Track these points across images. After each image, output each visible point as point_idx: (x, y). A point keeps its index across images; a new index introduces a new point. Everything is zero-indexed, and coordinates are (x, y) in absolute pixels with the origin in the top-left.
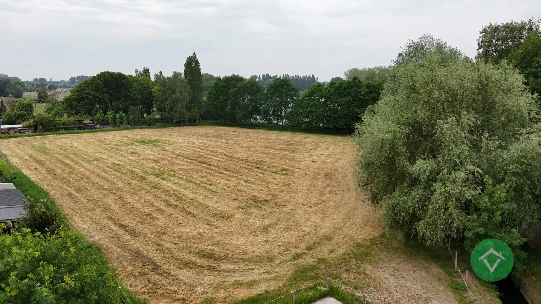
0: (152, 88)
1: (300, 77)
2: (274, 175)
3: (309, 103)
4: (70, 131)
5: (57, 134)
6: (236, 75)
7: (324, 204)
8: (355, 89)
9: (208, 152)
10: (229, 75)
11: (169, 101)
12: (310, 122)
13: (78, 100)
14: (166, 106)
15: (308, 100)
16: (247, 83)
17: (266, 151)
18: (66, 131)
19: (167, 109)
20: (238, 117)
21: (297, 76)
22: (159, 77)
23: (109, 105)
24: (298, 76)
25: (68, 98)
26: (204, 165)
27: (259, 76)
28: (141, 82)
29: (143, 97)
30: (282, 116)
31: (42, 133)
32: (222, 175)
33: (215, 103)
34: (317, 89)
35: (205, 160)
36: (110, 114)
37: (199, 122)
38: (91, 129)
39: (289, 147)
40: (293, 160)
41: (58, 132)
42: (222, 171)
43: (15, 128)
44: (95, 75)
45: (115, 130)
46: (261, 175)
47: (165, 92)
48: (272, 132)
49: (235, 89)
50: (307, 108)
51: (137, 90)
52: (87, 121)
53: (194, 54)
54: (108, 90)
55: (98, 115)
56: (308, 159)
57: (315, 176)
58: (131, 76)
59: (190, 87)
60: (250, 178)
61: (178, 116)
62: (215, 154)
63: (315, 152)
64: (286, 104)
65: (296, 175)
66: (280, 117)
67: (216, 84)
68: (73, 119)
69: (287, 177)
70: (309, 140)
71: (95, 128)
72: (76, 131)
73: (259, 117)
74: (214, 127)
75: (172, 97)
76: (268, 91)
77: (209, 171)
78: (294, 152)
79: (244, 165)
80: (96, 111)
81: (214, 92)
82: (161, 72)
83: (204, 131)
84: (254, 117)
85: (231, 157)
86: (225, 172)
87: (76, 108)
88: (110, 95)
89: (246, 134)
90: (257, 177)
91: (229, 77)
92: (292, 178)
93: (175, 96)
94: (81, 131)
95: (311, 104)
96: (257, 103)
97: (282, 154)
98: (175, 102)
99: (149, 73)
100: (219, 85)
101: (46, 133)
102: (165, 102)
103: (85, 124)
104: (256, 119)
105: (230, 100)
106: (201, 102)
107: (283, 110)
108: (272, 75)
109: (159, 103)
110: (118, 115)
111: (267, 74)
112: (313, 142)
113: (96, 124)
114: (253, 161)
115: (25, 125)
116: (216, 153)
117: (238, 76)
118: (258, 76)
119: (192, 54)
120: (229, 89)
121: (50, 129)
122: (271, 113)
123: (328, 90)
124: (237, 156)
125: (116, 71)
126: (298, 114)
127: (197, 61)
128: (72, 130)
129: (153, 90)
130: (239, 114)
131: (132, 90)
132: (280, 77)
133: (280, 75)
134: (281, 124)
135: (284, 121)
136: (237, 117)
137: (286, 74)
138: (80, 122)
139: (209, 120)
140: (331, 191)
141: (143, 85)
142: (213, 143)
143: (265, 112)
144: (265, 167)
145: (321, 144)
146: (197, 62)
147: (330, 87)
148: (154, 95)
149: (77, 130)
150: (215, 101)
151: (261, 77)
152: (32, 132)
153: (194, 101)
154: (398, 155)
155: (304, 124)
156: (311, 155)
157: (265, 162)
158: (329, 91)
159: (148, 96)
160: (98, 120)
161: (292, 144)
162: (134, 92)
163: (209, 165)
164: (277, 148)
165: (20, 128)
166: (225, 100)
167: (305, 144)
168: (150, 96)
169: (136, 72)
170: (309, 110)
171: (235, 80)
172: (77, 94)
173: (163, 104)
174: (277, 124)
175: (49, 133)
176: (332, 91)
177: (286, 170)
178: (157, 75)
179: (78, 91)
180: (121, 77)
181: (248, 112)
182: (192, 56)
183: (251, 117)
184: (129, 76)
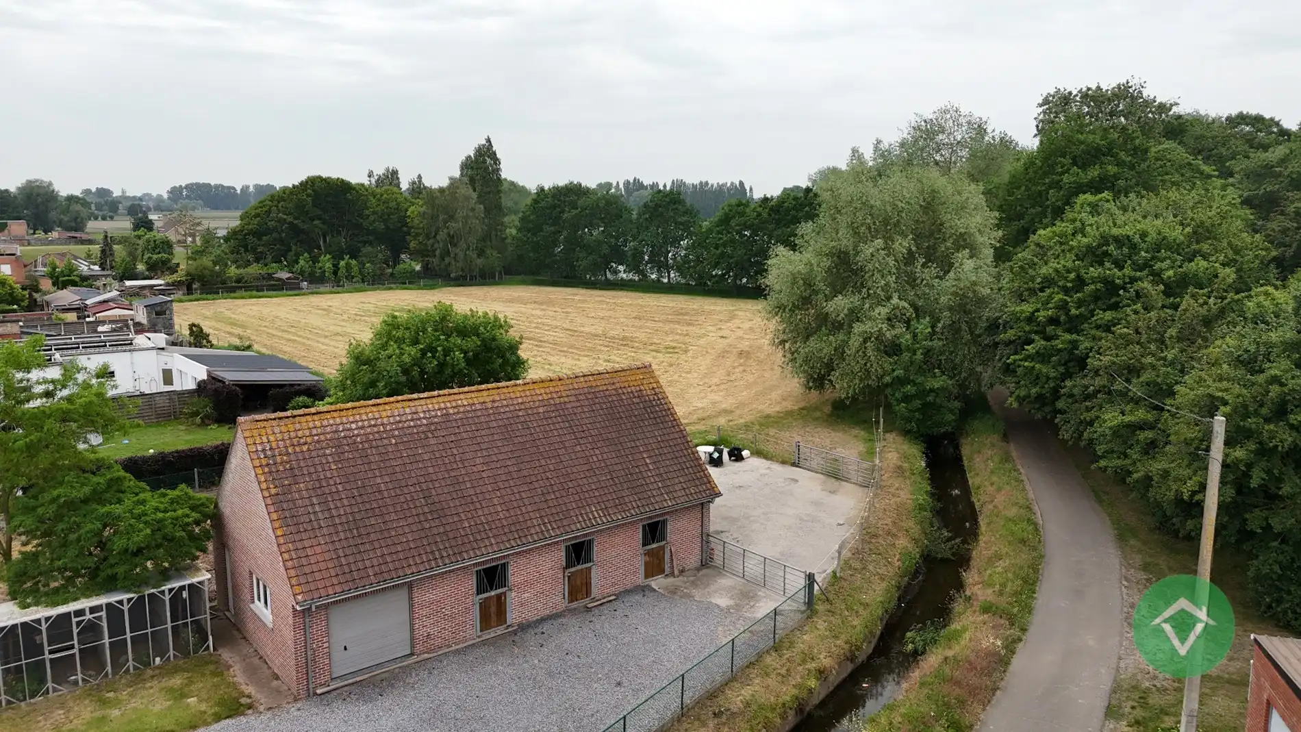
0: (407, 210)
1: (712, 186)
2: (654, 353)
3: (721, 239)
4: (254, 293)
5: (231, 298)
6: (575, 183)
7: (730, 383)
8: (806, 212)
9: (534, 325)
10: (562, 182)
11: (442, 235)
12: (723, 275)
13: (258, 234)
14: (436, 245)
15: (719, 233)
16: (598, 199)
17: (638, 323)
18: (249, 293)
19: (438, 252)
20: (581, 267)
21: (704, 185)
22: (418, 188)
23: (321, 243)
24: (707, 183)
25: (237, 229)
26: (531, 342)
27: (618, 183)
28: (383, 198)
29: (387, 228)
30: (667, 265)
31: (204, 296)
32: (566, 354)
33: (535, 239)
34: (736, 212)
35: (531, 335)
36: (326, 262)
37: (500, 277)
38: (291, 289)
39: (680, 317)
40: (687, 335)
41: (232, 295)
42: (565, 349)
43: (152, 287)
44: (297, 183)
45: (338, 293)
46: (633, 354)
47: (434, 218)
48: (648, 295)
49: (574, 212)
50: (717, 248)
51: (376, 214)
52: (284, 275)
53: (489, 140)
54: (320, 212)
55: (302, 262)
56: (714, 334)
57: (723, 354)
58: (363, 185)
59: (482, 206)
60: (613, 357)
61: (460, 265)
62: (547, 328)
63: (729, 324)
64: (676, 242)
65: (689, 354)
66: (662, 266)
67: (535, 201)
68: (254, 269)
69: (676, 356)
70: (718, 308)
71: (300, 289)
72: (265, 293)
73: (621, 268)
74: (532, 287)
75: (448, 228)
76: (639, 215)
77: (541, 349)
78: (690, 324)
79: (601, 342)
80: (295, 255)
81: (532, 217)
82: (420, 177)
83: (516, 295)
84: (612, 267)
85: (575, 331)
86: (570, 350)
87: (254, 250)
88: (323, 223)
89: (597, 299)
90: (625, 356)
91: (562, 188)
92: (683, 357)
93: (454, 225)
94: (274, 293)
95: (725, 239)
96: (617, 238)
97: (667, 328)
98: (453, 239)
99: (398, 178)
100: (543, 204)
101: (209, 296)
102: (435, 237)
103: (279, 279)
104: (616, 272)
105: (565, 233)
106: (505, 238)
107: (670, 252)
108: (647, 181)
109: (421, 239)
110: (342, 263)
111: (635, 179)
112: (726, 310)
113: (302, 281)
114: (617, 336)
115: (170, 281)
116: (548, 325)
117: (580, 185)
118: (614, 184)
119: (484, 142)
120: (563, 212)
121: (218, 288)
122: (646, 258)
123: (757, 212)
124: (587, 329)
125: (334, 176)
126: (698, 260)
127: (495, 153)
128: (258, 291)
129: (408, 213)
130: (583, 261)
131: (367, 212)
132: (665, 186)
133: (665, 181)
134: (666, 280)
135: (672, 275)
136: (579, 266)
137: (680, 178)
138: (270, 277)
139: (520, 274)
140: (744, 371)
141: (388, 203)
142: (539, 313)
143: (634, 256)
144: (637, 344)
145: (740, 313)
146: (493, 156)
147: (760, 206)
148: (410, 225)
149: (267, 290)
150: (534, 234)
151: (621, 186)
152: (184, 294)
153: (491, 235)
154: (816, 292)
155: (710, 281)
156: (720, 329)
157: (636, 337)
158: (759, 215)
159: (400, 225)
160: (302, 273)
161: (687, 314)
162: (372, 218)
163: (541, 341)
164: (657, 319)
165: (161, 285)
166: (554, 233)
167: (710, 313)
168: (402, 226)
169: (369, 176)
170: (719, 251)
171: (572, 193)
172: (256, 221)
173: (431, 242)
174: (659, 280)
175: (215, 296)
176: (765, 215)
177: (674, 348)
178: (414, 183)
179: (257, 215)
180: (342, 187)
181: (601, 257)
182: (484, 145)
183: (607, 265)
184: (358, 184)
